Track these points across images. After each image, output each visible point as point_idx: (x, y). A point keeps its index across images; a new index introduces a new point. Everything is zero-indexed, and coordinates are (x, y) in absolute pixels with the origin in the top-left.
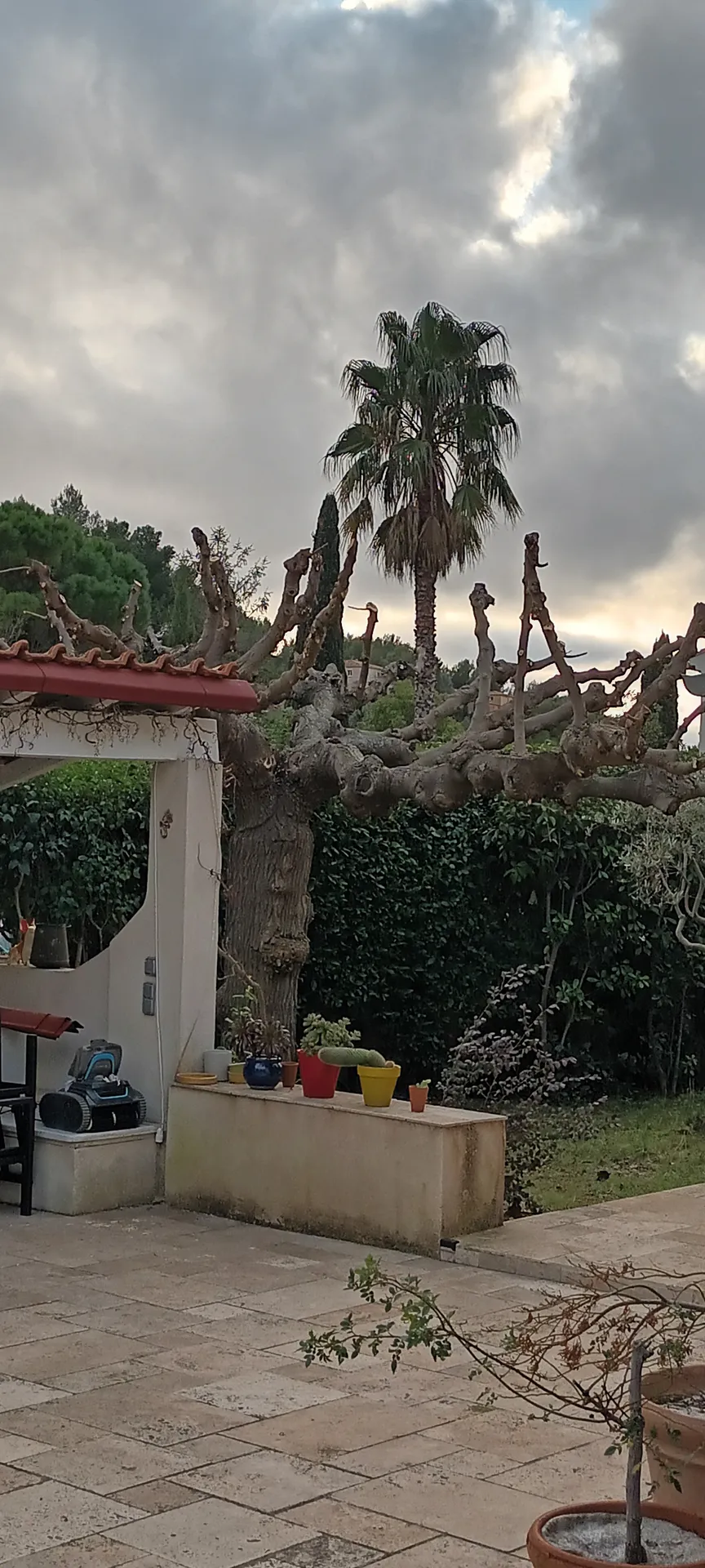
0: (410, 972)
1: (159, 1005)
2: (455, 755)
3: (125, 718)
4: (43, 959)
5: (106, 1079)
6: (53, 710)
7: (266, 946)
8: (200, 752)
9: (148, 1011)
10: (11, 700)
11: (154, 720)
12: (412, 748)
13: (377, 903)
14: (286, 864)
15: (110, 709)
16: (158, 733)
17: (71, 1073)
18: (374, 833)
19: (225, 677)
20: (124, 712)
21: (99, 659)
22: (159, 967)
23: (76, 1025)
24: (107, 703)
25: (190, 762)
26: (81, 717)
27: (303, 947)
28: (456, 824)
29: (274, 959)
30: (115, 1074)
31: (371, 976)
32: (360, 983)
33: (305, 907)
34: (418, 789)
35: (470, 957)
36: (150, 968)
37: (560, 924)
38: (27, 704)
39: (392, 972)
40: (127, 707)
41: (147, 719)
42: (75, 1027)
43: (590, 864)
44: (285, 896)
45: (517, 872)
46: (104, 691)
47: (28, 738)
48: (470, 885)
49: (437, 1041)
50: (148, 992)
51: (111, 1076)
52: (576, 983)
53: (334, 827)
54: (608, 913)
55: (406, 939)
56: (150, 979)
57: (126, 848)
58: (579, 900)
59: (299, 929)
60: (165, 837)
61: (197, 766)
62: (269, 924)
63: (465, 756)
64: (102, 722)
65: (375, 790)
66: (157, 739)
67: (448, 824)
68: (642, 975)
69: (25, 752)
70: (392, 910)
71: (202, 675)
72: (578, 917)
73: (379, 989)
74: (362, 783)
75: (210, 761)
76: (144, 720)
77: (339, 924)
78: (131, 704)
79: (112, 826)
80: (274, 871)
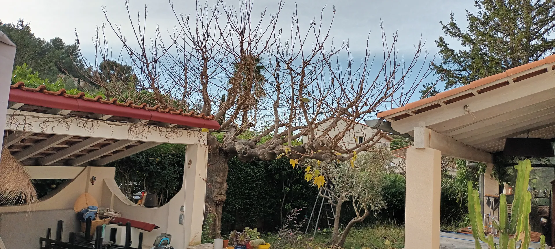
0: (249, 201)
1: (184, 221)
2: (271, 146)
3: (178, 130)
4: (148, 204)
5: (166, 247)
6: (155, 126)
7: (215, 197)
8: (202, 141)
9: (181, 223)
10: (140, 123)
11: (188, 131)
12: (256, 144)
13: (242, 184)
14: (221, 175)
15: (174, 127)
16: (189, 135)
17: (154, 245)
18: (241, 166)
19: (211, 119)
20: (178, 128)
21: (171, 111)
22: (185, 209)
23: (157, 227)
24: (173, 125)
25: (198, 145)
26: (164, 129)
27: (224, 197)
28: (261, 164)
29: (217, 201)
30: (169, 244)
31: (239, 202)
32: (236, 204)
33: (225, 186)
34: (260, 155)
35: (263, 197)
36: (182, 209)
37: (287, 189)
38: (145, 124)
39: (245, 201)
40: (179, 127)
41: (186, 131)
42: (156, 227)
43: (294, 175)
44: (221, 183)
45: (277, 177)
46: (172, 121)
47: (145, 135)
48: (265, 179)
49: (255, 219)
50: (181, 217)
51: (168, 245)
52: (290, 204)
53: (232, 164)
54: (298, 187)
55: (248, 193)
56: (182, 213)
57: (176, 169)
58: (291, 183)
59: (224, 192)
60: (189, 168)
61: (201, 146)
62: (216, 191)
63: (275, 146)
64: (171, 131)
65: (248, 155)
66: (188, 137)
67: (260, 164)
68: (305, 202)
69: (144, 140)
70: (245, 185)
71: (204, 118)
72: (291, 188)
73: (241, 206)
74: (245, 153)
75: (205, 145)
76: (184, 131)
77: (232, 189)
78: (181, 126)
79: (172, 163)
80: (218, 176)
